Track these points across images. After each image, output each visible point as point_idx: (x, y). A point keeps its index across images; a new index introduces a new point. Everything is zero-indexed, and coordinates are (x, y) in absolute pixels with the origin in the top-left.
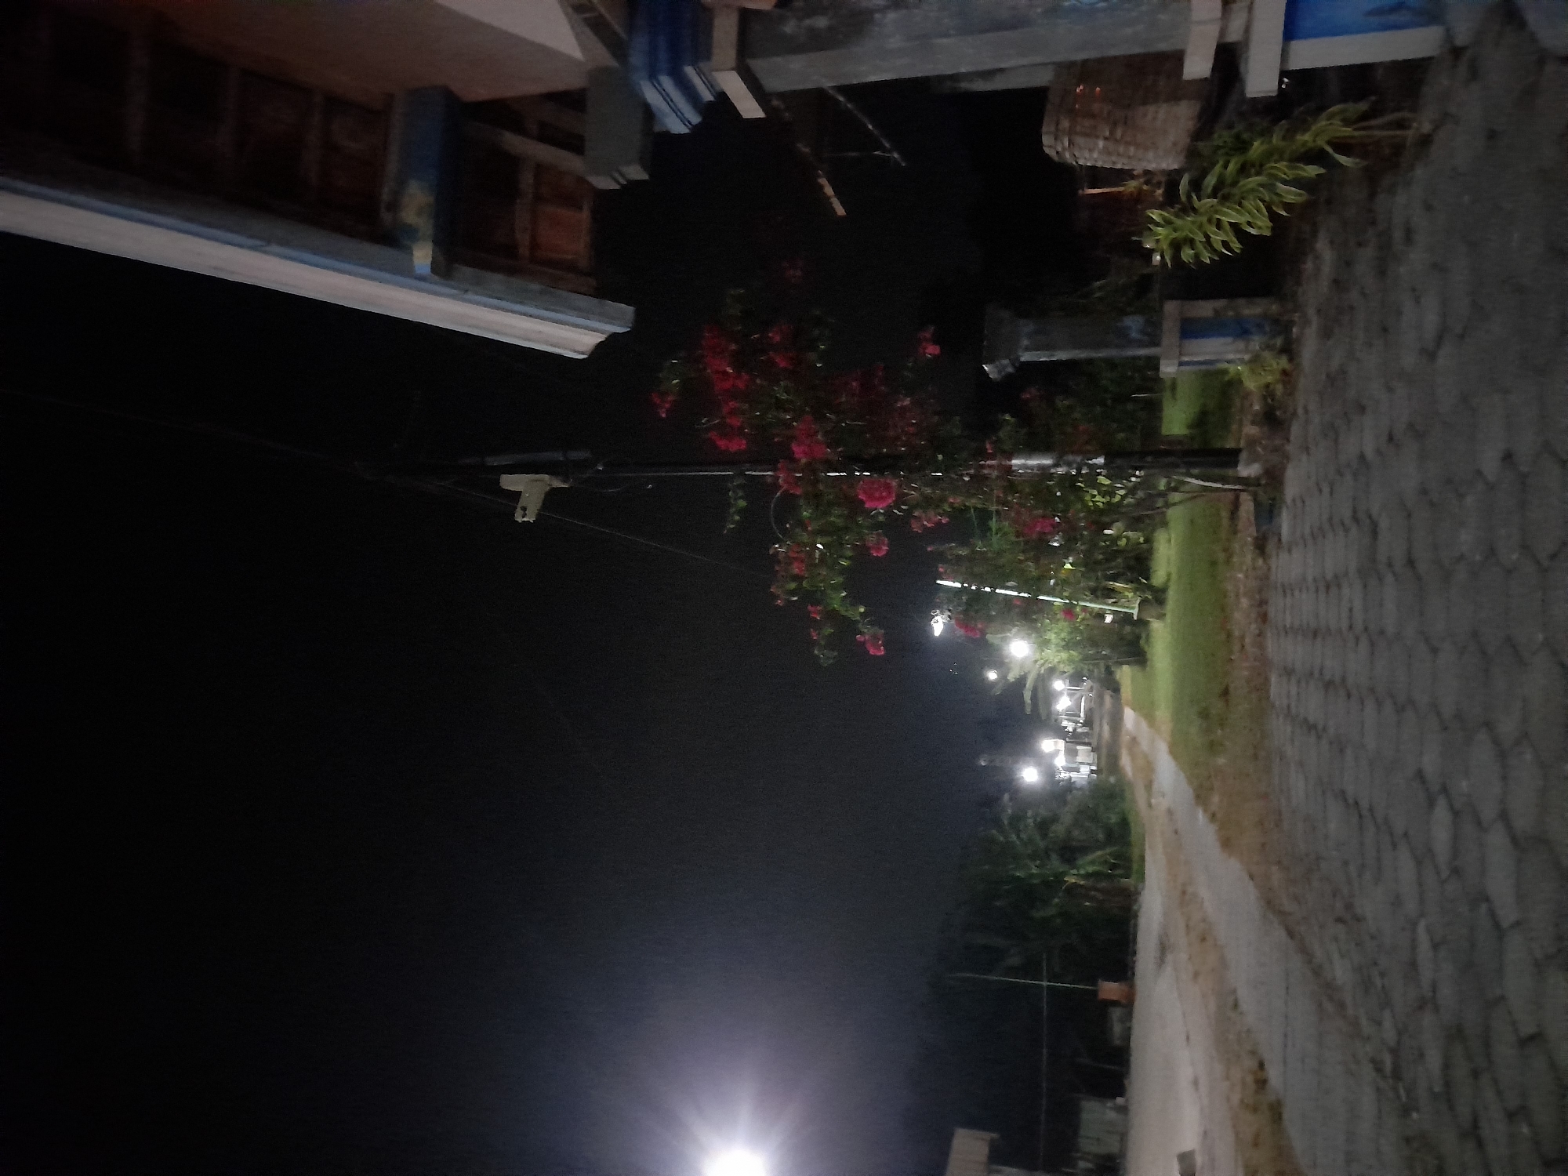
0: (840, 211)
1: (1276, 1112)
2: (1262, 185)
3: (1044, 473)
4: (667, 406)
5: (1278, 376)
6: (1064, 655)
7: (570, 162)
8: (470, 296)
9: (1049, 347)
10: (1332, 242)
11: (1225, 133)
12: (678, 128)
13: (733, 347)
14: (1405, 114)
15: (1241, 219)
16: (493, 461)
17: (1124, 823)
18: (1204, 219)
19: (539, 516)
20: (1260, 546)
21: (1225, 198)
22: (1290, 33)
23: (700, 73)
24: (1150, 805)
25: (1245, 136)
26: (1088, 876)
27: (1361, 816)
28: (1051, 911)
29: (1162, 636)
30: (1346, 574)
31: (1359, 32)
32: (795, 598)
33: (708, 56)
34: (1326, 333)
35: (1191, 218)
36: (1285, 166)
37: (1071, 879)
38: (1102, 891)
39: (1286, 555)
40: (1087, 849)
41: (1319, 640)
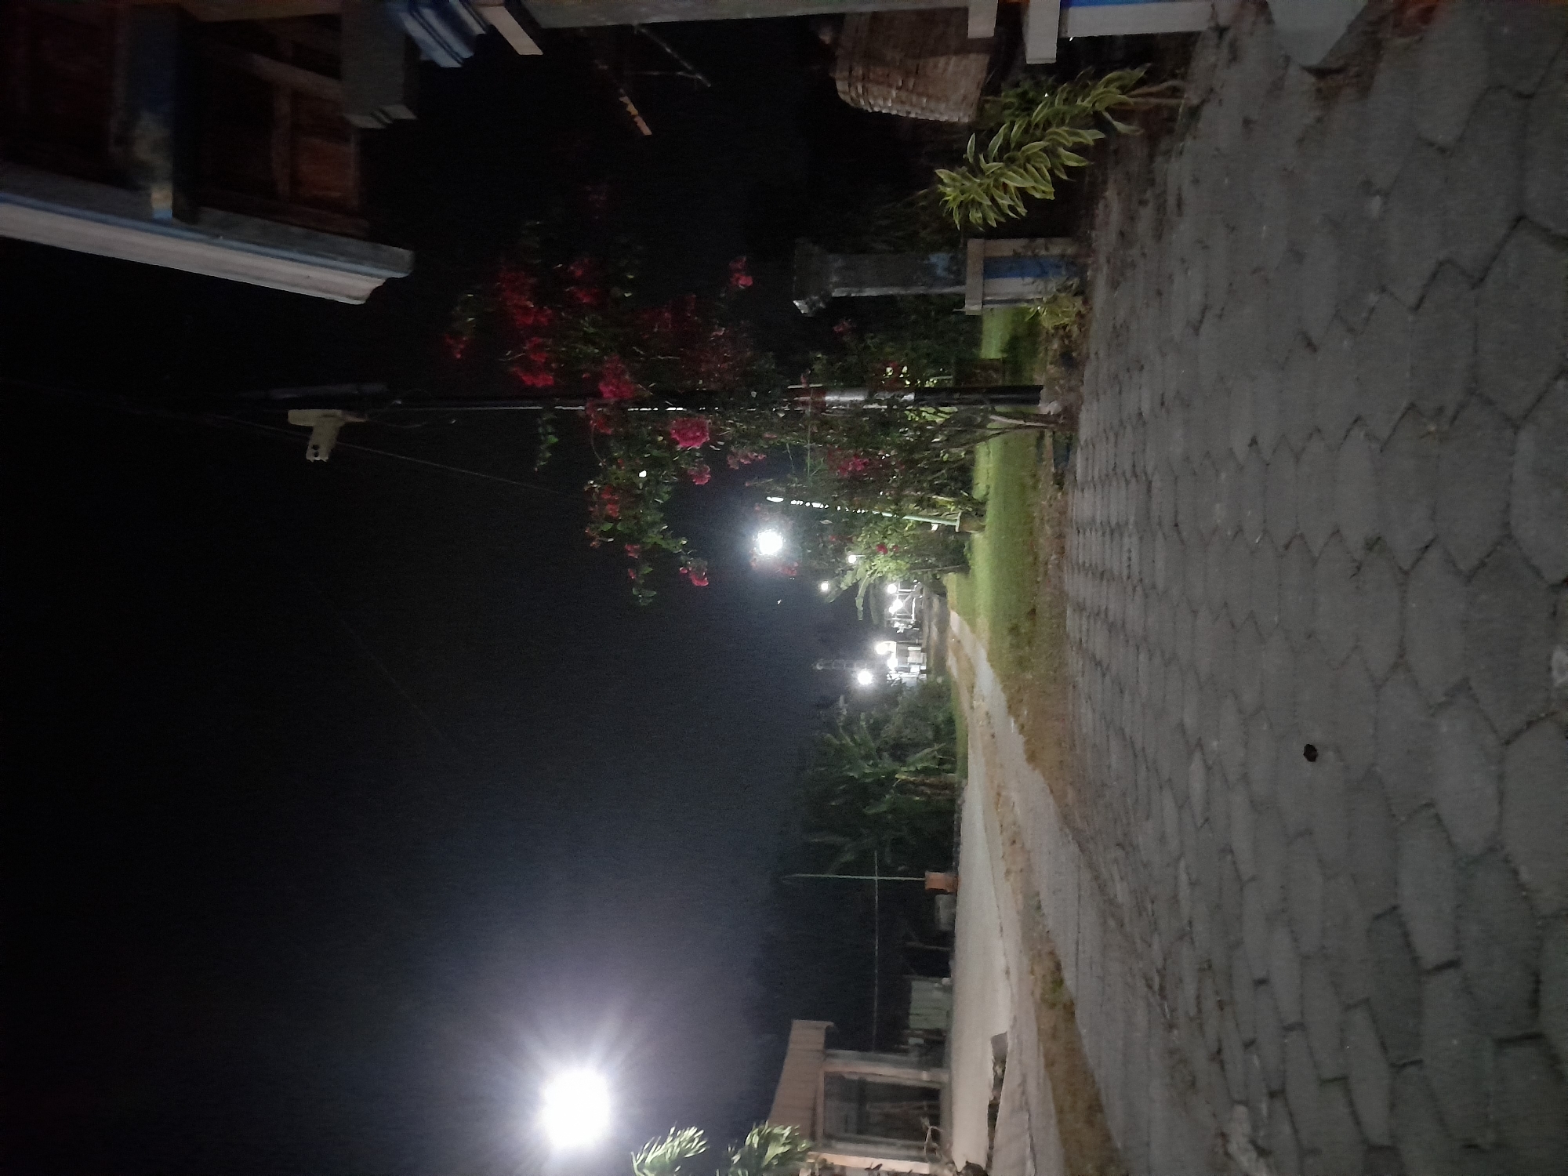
0: (646, 131)
1: (1069, 1010)
2: (1045, 150)
3: (856, 410)
4: (462, 346)
5: (1074, 317)
6: (892, 565)
7: (330, 88)
8: (220, 240)
9: (861, 284)
10: (1119, 194)
11: (1011, 93)
13: (532, 281)
14: (1177, 83)
15: (1027, 184)
16: (278, 394)
17: (950, 721)
18: (991, 182)
19: (333, 454)
20: (1059, 481)
21: (1012, 160)
24: (972, 708)
25: (1031, 95)
26: (917, 772)
27: (1135, 756)
28: (883, 808)
29: (982, 546)
30: (1127, 524)
32: (611, 540)
34: (1114, 285)
35: (978, 181)
36: (1067, 131)
37: (901, 777)
38: (930, 786)
39: (1080, 494)
40: (917, 746)
41: (1105, 582)
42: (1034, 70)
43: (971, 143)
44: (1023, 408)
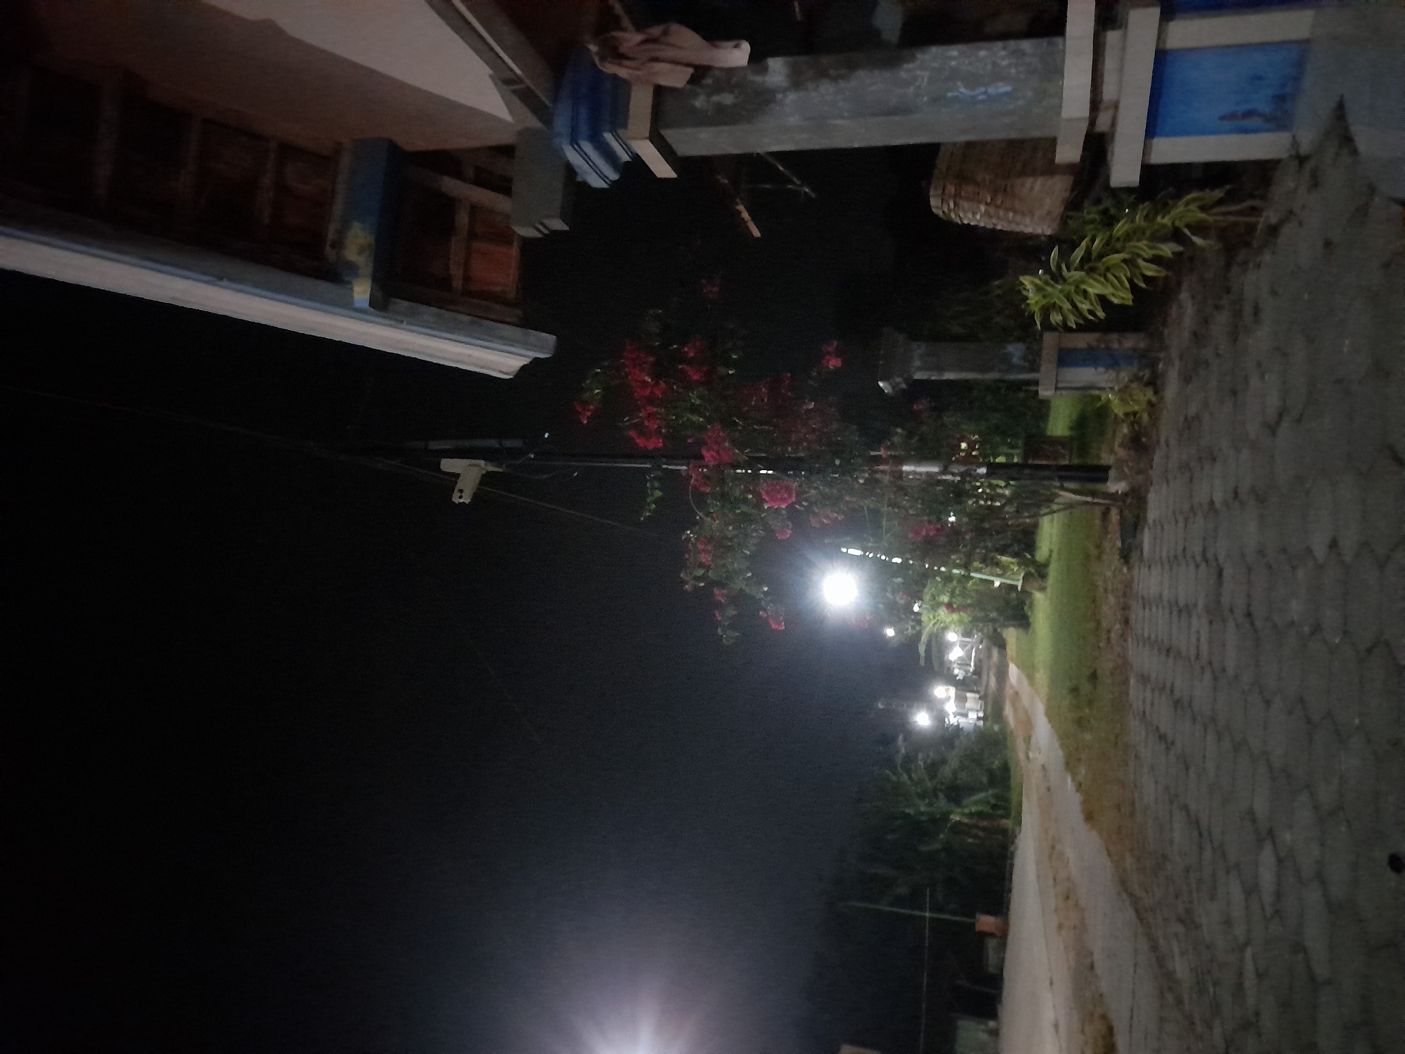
0: (756, 233)
2: (1124, 261)
3: (931, 480)
4: (589, 413)
5: (1144, 406)
6: (955, 617)
7: (502, 203)
8: (404, 325)
9: (941, 369)
10: (1193, 297)
11: (1094, 209)
12: (596, 182)
13: (652, 359)
14: (1256, 203)
15: (1107, 291)
16: (435, 445)
17: (1006, 769)
18: (1073, 288)
20: (1125, 556)
21: (1092, 270)
22: (1152, 130)
23: (617, 138)
24: (1028, 758)
25: (1112, 211)
26: (971, 815)
28: (937, 846)
29: (1043, 605)
30: (1195, 605)
31: (1212, 133)
32: (702, 584)
33: (625, 126)
34: (1186, 379)
35: (1060, 287)
36: (1146, 245)
37: (955, 818)
38: (984, 829)
39: (1146, 569)
40: (972, 790)
41: (1171, 660)
42: (1115, 193)
43: (1055, 253)
44: (1090, 486)
